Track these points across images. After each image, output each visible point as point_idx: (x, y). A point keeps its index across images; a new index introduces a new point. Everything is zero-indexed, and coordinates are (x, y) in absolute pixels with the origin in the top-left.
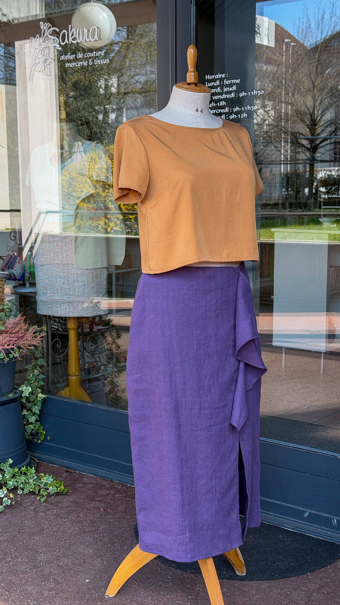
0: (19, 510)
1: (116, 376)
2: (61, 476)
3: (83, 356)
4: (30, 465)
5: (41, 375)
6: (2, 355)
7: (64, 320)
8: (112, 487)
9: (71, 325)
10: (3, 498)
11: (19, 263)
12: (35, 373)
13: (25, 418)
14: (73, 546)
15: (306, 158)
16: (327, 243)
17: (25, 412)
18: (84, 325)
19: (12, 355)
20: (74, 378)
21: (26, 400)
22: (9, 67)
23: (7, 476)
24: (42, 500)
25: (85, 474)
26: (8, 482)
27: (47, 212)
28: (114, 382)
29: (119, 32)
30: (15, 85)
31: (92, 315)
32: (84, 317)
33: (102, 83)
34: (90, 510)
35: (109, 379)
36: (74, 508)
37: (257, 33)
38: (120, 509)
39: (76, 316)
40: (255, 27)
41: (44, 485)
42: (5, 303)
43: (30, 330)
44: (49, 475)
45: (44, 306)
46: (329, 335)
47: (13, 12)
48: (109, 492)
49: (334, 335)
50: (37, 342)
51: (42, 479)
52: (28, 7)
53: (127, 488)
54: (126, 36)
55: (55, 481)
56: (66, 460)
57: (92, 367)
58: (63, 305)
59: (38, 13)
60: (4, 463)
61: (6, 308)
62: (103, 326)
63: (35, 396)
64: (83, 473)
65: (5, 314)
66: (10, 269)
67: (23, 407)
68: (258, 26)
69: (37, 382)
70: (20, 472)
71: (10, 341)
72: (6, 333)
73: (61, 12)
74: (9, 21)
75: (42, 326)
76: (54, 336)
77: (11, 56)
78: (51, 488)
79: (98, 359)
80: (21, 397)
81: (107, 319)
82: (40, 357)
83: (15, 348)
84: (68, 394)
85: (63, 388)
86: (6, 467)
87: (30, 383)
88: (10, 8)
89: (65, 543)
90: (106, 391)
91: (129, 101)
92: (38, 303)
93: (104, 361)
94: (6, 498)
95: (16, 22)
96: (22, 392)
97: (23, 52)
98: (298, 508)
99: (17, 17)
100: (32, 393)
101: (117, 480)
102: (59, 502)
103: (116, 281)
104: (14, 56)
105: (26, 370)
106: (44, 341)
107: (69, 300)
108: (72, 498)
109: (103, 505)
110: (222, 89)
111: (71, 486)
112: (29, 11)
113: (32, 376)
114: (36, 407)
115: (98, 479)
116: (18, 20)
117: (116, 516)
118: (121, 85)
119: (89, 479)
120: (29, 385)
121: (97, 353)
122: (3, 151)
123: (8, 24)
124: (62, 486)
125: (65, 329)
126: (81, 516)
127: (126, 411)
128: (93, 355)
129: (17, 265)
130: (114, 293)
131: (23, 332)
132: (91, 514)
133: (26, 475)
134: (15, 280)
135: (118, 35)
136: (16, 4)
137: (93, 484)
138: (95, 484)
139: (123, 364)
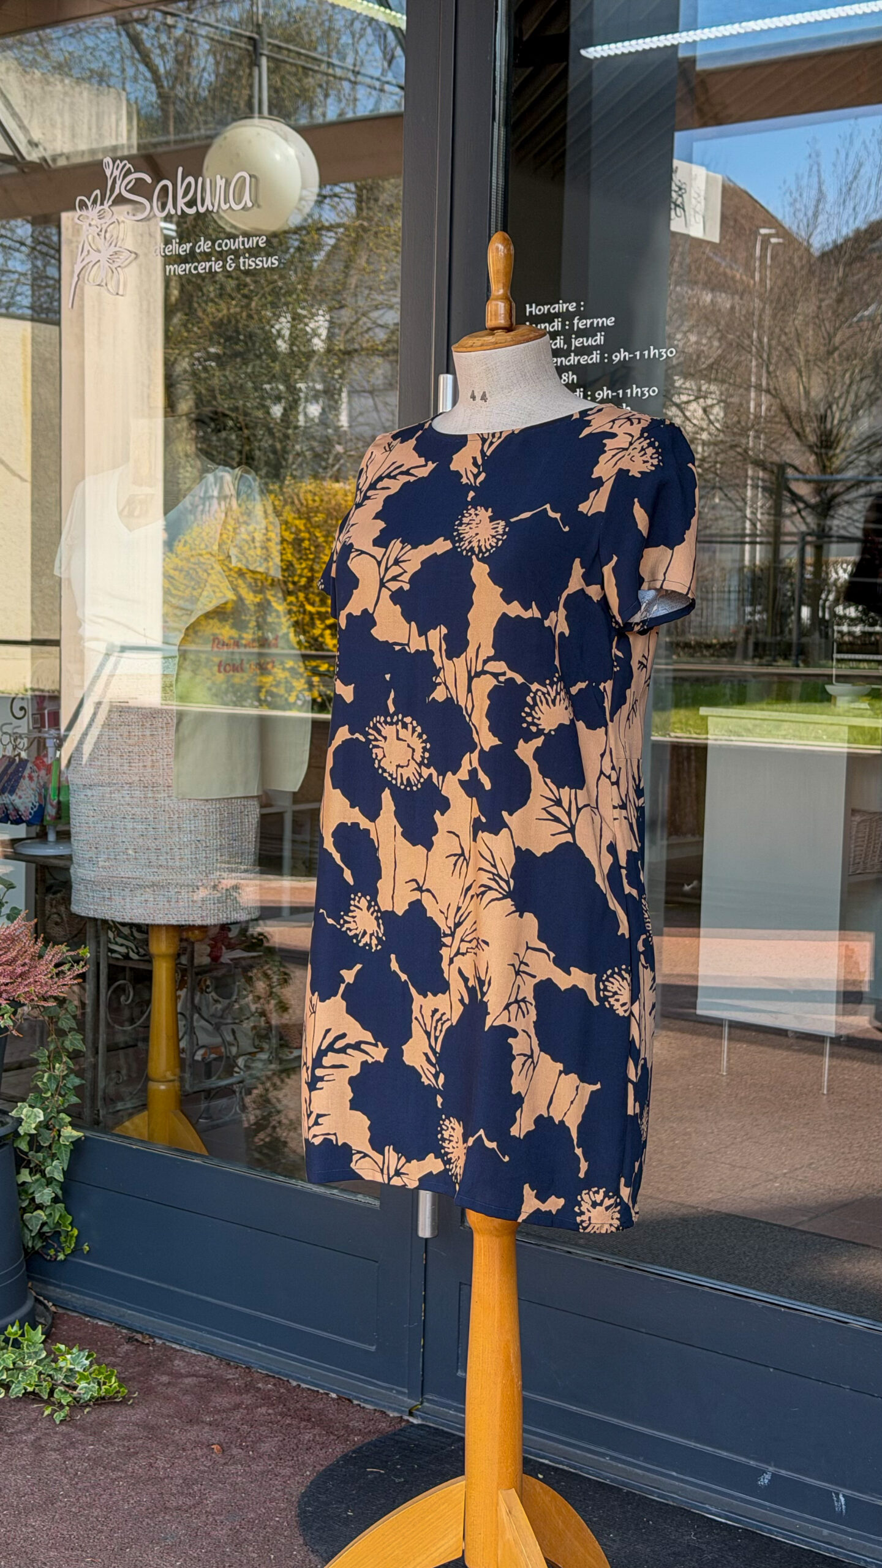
1: (274, 1085)
2: (114, 1350)
3: (191, 1031)
4: (30, 1320)
5: (72, 1076)
7: (141, 932)
8: (249, 1387)
9: (161, 946)
11: (31, 778)
12: (57, 1073)
13: (26, 1192)
14: (131, 1547)
15: (804, 528)
16: (846, 750)
17: (25, 1176)
18: (197, 946)
20: (163, 1087)
21: (31, 1144)
22: (47, 277)
24: (59, 1416)
25: (178, 1347)
28: (268, 1101)
29: (337, 199)
30: (58, 323)
31: (216, 922)
32: (194, 926)
33: (284, 324)
34: (184, 1450)
35: (255, 1092)
36: (140, 1442)
37: (677, 205)
38: (266, 1447)
39: (174, 922)
40: (670, 190)
41: (66, 1377)
43: (48, 957)
44: (80, 1350)
45: (91, 894)
46: (845, 993)
47: (59, 137)
48: (238, 1399)
49: (860, 993)
50: (64, 988)
51: (61, 1358)
52: (98, 125)
53: (288, 1390)
54: (353, 210)
55: (95, 1367)
56: (129, 1308)
57: (215, 1059)
58: (139, 892)
59: (124, 140)
62: (246, 950)
63: (55, 1133)
64: (174, 1346)
66: (7, 794)
67: (20, 1161)
68: (680, 189)
69: (60, 1095)
70: (3, 1337)
73: (183, 141)
74: (45, 160)
75: (79, 948)
76: (115, 972)
77: (52, 252)
78: (83, 1384)
79: (229, 1038)
80: (16, 1135)
81: (255, 934)
82: (72, 1030)
83: (4, 1003)
84: (144, 1131)
85: (131, 1115)
87: (42, 1098)
88: (51, 127)
89: (110, 1537)
90: (246, 1125)
91: (356, 370)
92: (75, 886)
93: (246, 1044)
95: (62, 162)
96: (19, 1121)
98: (743, 1460)
99: (65, 151)
100: (46, 1125)
101: (263, 1368)
102: (104, 1424)
103: (294, 832)
104: (59, 251)
105: (34, 1063)
106: (87, 987)
107: (156, 879)
108: (137, 1414)
109: (220, 1436)
110: (568, 341)
111: (139, 1382)
112: (99, 135)
113: (49, 1079)
114: (55, 1162)
115: (213, 1363)
116: (68, 158)
117: (254, 1467)
118: (337, 331)
119: (189, 1363)
120: (39, 1105)
121: (229, 1021)
122: (24, 491)
123: (41, 168)
124: (113, 1380)
125: (145, 955)
126: (160, 1464)
127: (293, 1181)
128: (217, 1027)
129: (25, 783)
130: (287, 863)
131: (27, 961)
132: (187, 1459)
133: (19, 1348)
134: (18, 821)
135: (334, 207)
136: (67, 116)
137: (197, 1376)
138: (203, 1376)
139: (296, 1053)
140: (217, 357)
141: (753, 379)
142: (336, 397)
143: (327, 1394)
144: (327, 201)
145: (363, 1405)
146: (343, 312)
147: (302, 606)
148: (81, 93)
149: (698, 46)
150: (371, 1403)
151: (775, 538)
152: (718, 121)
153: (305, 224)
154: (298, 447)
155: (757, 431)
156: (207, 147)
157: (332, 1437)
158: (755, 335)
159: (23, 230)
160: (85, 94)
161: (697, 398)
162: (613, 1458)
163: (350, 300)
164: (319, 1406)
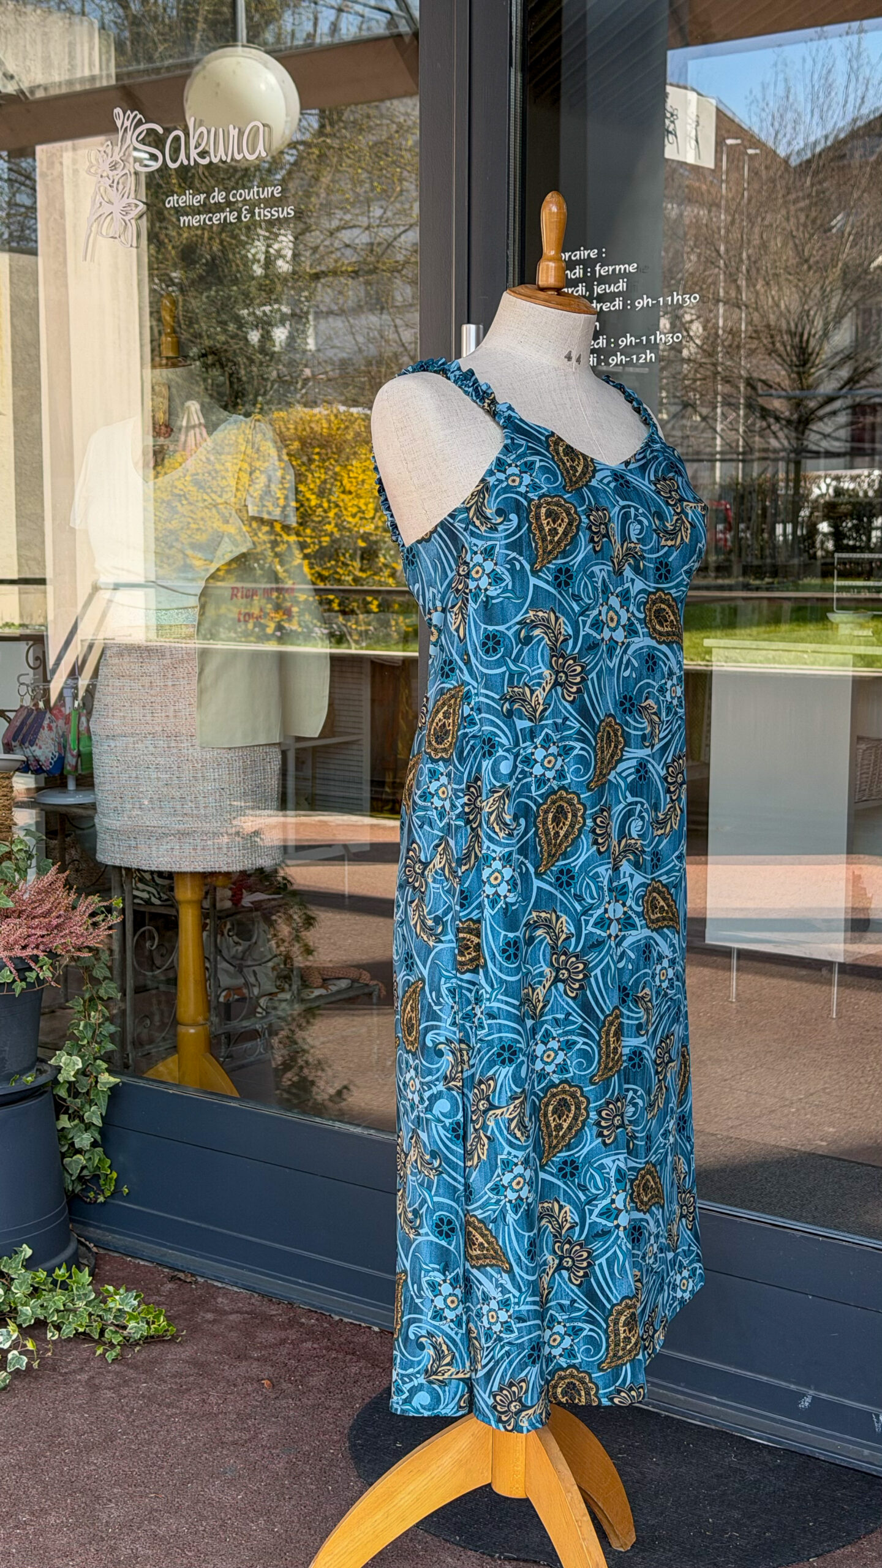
0: (50, 1384)
1: (300, 1026)
2: (159, 1291)
3: (214, 973)
4: (75, 1262)
5: (107, 1024)
6: (7, 975)
7: (168, 879)
8: (292, 1323)
9: (186, 893)
10: (8, 1351)
11: (50, 728)
12: (93, 1021)
13: (66, 1138)
14: (192, 1483)
16: (851, 674)
17: (64, 1122)
18: (219, 891)
19: (33, 975)
20: (192, 1031)
21: (69, 1090)
23: (19, 1292)
24: (110, 1355)
25: (220, 1285)
26: (19, 1308)
27: (117, 587)
28: (294, 1042)
30: (34, 252)
31: (242, 869)
32: (220, 873)
33: (258, 249)
34: (235, 1385)
35: (283, 1034)
36: (192, 1378)
37: (669, 132)
38: (313, 1381)
39: (200, 869)
40: (665, 117)
41: (115, 1317)
42: (16, 836)
43: (82, 908)
44: (127, 1290)
45: (116, 843)
46: (852, 920)
47: (32, 68)
48: (283, 1335)
49: (868, 921)
50: (98, 938)
51: (109, 1299)
52: (72, 57)
53: (331, 1325)
55: (143, 1307)
56: (171, 1248)
57: (238, 1000)
58: (164, 841)
59: (96, 71)
60: (10, 1258)
61: (19, 850)
62: (268, 893)
63: (92, 1080)
64: (216, 1283)
65: (16, 865)
66: (27, 747)
67: (60, 1107)
68: (672, 115)
69: (97, 1042)
70: (50, 1280)
71: (29, 936)
72: (19, 917)
74: (22, 92)
75: (109, 897)
76: (139, 918)
78: (132, 1324)
79: (252, 980)
80: (55, 1082)
82: (105, 978)
83: (41, 955)
84: (176, 1074)
85: (163, 1058)
86: (14, 1268)
87: (78, 1045)
88: (25, 58)
89: (171, 1473)
90: (273, 1065)
91: (324, 295)
92: (101, 836)
93: (269, 987)
94: (15, 1352)
95: (40, 94)
96: (59, 1069)
97: (56, 173)
98: (784, 1384)
99: (42, 82)
100: (83, 1072)
101: (305, 1303)
102: (154, 1362)
103: (297, 769)
104: (33, 181)
106: (115, 936)
107: (181, 827)
108: (186, 1352)
109: (269, 1370)
110: (590, 289)
111: (185, 1320)
112: (72, 68)
113: (85, 1026)
114: (93, 1108)
115: (255, 1299)
116: (46, 89)
117: (305, 1400)
118: (302, 253)
119: (232, 1300)
120: (75, 1052)
121: (250, 963)
123: (19, 100)
124: (161, 1319)
125: (166, 900)
126: (212, 1400)
128: (240, 970)
129: (44, 733)
131: (62, 912)
132: (238, 1394)
133: (67, 1289)
134: (38, 771)
136: (39, 47)
137: (241, 1313)
138: (247, 1313)
139: (317, 992)
142: (303, 320)
143: (370, 1328)
146: (308, 234)
148: (52, 23)
157: (378, 1370)
160: (56, 24)
164: (363, 1339)
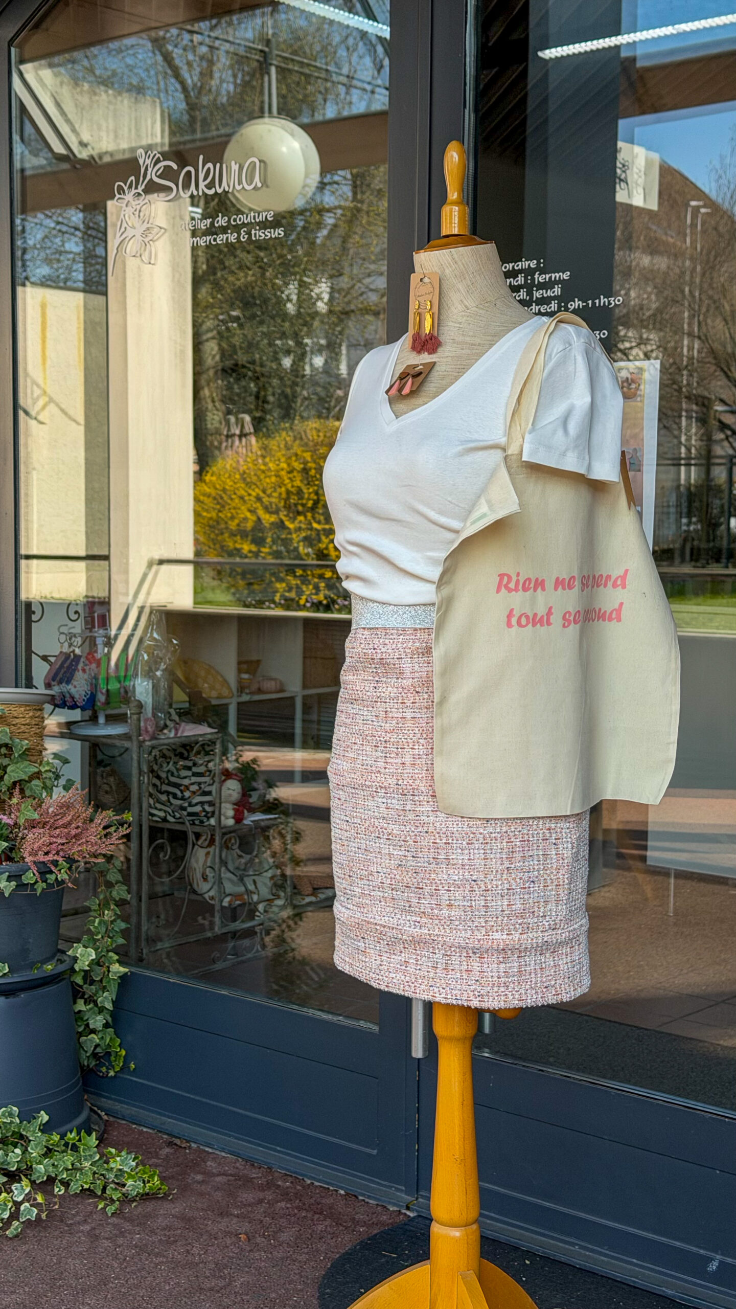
0: (56, 1233)
1: (289, 926)
2: (157, 1153)
3: (219, 881)
4: (86, 1127)
5: (119, 921)
6: (30, 877)
8: (270, 1185)
10: (20, 1203)
11: (84, 671)
12: (106, 918)
13: (82, 1019)
17: (80, 1006)
18: (223, 810)
19: (53, 877)
21: (85, 979)
22: (96, 256)
23: (34, 1152)
24: (110, 1210)
25: (210, 1150)
26: (34, 1166)
27: (161, 562)
28: (284, 941)
29: (335, 186)
30: (105, 294)
33: (292, 290)
34: (216, 1238)
35: (273, 932)
36: (179, 1231)
37: (621, 180)
38: (284, 1236)
40: (615, 167)
41: (116, 1176)
42: (44, 760)
43: (97, 821)
44: (128, 1153)
48: (261, 1195)
50: (110, 847)
51: (112, 1160)
52: (137, 127)
53: (303, 1187)
54: (350, 194)
55: (140, 1167)
56: (169, 1117)
57: (239, 905)
59: (156, 139)
60: (29, 1122)
61: (46, 771)
62: (264, 813)
63: (105, 969)
64: (207, 1149)
65: (44, 783)
66: (64, 684)
67: (76, 993)
68: (624, 166)
69: (109, 937)
70: (63, 1142)
71: (51, 844)
72: (43, 827)
73: (206, 139)
74: (93, 158)
75: (123, 813)
76: (155, 832)
77: (100, 235)
78: (130, 1182)
79: (251, 887)
80: (73, 970)
82: (119, 882)
83: (61, 860)
86: (32, 1131)
87: (94, 939)
88: (98, 130)
91: (352, 327)
93: (265, 891)
94: (27, 1204)
95: (107, 159)
96: (75, 959)
98: (694, 1249)
100: (97, 963)
101: (282, 1168)
102: (148, 1216)
104: (105, 233)
105: (87, 910)
106: (132, 845)
108: (177, 1208)
109: (246, 1227)
110: (530, 293)
111: (178, 1180)
113: (100, 923)
114: (105, 994)
115: (240, 1164)
117: (275, 1253)
118: (337, 295)
119: (219, 1164)
120: (91, 945)
121: (251, 873)
122: (78, 433)
123: (90, 164)
124: (156, 1179)
126: (195, 1251)
127: (305, 1010)
128: (241, 879)
129: (79, 675)
130: (298, 739)
131: (80, 824)
132: (218, 1246)
133: (77, 1151)
134: (73, 707)
135: (333, 193)
136: (110, 121)
137: (226, 1175)
138: (231, 1175)
139: (308, 899)
140: (237, 319)
141: (686, 326)
142: (337, 350)
143: (337, 1191)
144: (328, 187)
145: (367, 1200)
146: (341, 279)
147: (310, 524)
148: (122, 101)
149: (638, 45)
150: (375, 1199)
151: (707, 460)
152: (655, 109)
153: (308, 207)
154: (305, 393)
155: (689, 371)
156: (226, 143)
157: (341, 1228)
158: (687, 289)
159: (76, 217)
160: (126, 102)
161: (639, 345)
162: (581, 1247)
163: (347, 270)
164: (329, 1201)
